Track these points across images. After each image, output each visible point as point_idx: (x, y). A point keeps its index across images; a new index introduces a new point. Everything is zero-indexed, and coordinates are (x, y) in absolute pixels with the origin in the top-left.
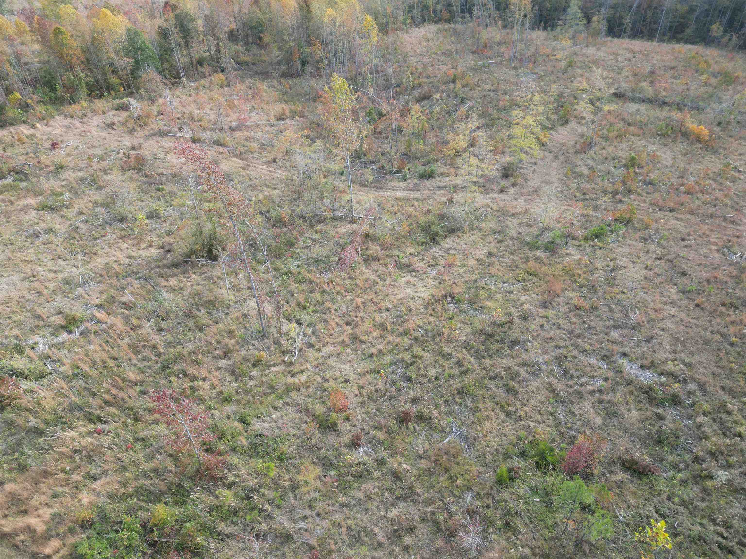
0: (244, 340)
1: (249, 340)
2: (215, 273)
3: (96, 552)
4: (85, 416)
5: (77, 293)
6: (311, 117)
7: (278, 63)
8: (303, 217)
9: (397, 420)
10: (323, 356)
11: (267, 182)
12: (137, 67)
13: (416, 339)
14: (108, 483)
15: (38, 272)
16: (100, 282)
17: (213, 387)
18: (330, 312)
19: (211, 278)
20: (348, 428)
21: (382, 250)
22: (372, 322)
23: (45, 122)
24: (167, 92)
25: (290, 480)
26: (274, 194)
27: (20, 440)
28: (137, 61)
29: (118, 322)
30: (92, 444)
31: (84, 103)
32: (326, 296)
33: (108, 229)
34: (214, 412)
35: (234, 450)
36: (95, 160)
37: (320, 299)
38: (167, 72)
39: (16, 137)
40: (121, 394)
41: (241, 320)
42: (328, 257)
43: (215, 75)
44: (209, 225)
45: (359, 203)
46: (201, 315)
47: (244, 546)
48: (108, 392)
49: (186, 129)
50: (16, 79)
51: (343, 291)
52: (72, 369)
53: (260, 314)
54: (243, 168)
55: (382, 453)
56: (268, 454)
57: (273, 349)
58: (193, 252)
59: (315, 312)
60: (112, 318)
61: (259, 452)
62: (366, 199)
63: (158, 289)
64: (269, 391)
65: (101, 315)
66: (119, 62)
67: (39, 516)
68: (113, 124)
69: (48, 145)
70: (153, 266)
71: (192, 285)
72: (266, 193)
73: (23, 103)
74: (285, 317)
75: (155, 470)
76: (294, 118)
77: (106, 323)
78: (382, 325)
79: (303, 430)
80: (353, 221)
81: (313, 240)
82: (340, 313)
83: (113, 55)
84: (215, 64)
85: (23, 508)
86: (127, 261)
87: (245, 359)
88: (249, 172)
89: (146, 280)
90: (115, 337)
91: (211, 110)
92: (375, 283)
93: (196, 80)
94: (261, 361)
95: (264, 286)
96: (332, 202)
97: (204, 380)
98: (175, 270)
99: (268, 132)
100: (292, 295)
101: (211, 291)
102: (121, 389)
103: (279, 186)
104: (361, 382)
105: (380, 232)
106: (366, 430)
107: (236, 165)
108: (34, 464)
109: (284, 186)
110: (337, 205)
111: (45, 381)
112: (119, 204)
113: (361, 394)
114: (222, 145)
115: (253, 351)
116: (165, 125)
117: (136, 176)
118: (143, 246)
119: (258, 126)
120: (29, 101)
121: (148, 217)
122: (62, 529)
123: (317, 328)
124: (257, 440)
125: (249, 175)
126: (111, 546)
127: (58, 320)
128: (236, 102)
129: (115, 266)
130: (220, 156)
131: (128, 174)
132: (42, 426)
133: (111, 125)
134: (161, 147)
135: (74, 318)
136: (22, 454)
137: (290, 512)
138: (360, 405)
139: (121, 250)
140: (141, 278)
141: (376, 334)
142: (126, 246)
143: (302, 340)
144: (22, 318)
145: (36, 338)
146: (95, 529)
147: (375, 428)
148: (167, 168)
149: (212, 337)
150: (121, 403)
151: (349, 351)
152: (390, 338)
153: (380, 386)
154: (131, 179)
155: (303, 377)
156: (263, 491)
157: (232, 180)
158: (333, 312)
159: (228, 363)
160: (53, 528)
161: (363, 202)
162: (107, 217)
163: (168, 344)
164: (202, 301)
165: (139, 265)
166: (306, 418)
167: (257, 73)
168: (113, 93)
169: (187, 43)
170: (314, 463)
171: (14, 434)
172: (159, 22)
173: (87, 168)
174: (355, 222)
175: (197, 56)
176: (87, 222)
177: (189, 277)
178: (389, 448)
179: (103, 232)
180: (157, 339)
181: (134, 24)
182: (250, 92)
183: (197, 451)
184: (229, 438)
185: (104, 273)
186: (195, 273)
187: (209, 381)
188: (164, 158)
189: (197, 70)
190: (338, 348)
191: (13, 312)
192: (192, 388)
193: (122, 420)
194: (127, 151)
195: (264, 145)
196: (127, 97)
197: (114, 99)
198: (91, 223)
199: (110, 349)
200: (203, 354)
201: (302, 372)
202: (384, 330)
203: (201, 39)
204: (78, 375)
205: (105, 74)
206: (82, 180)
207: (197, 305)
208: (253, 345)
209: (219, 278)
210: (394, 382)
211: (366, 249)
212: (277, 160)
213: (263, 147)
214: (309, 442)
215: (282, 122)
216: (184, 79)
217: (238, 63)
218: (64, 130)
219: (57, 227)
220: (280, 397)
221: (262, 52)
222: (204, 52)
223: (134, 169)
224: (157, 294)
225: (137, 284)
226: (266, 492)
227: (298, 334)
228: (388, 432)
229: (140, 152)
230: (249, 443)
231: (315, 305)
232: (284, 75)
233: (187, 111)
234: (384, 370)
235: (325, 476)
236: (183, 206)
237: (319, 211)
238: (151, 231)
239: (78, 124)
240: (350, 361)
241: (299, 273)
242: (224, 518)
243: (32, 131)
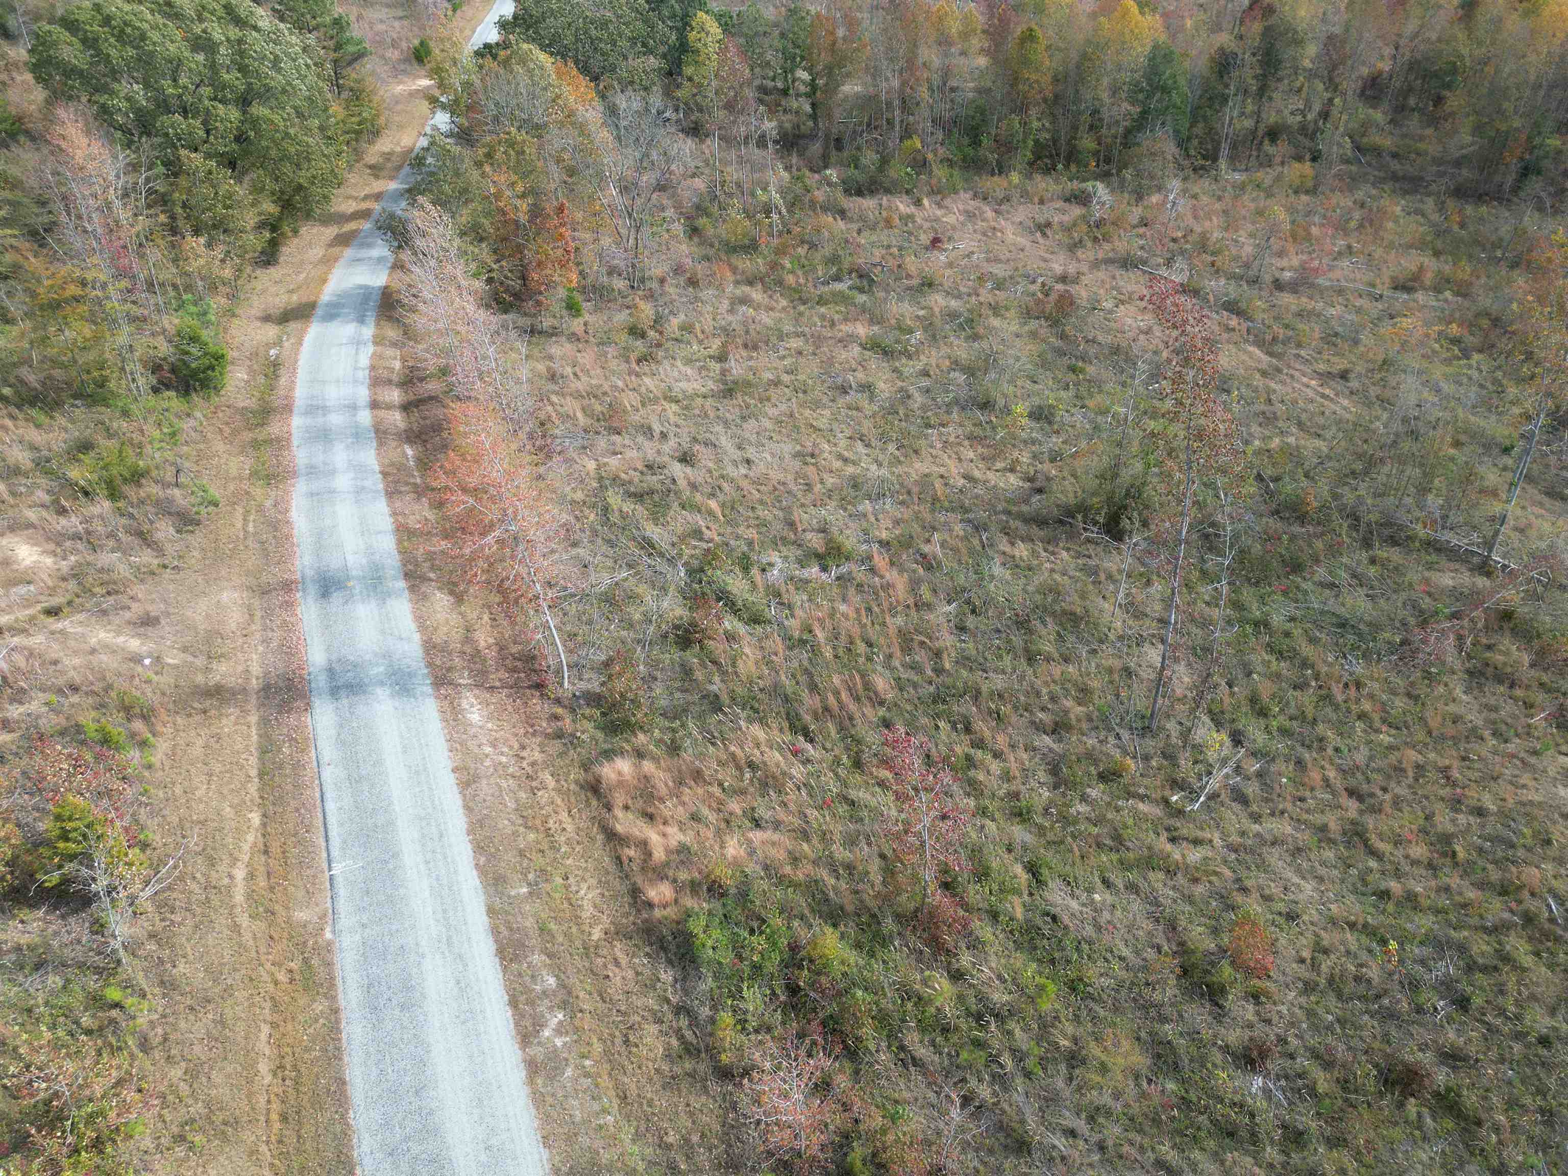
0: (1105, 719)
1: (1114, 721)
2: (1107, 564)
3: (710, 943)
4: (788, 714)
5: (860, 508)
6: (1485, 301)
7: (1458, 163)
8: (1354, 518)
9: (1380, 1072)
10: (1258, 835)
11: (1304, 416)
12: (1141, 122)
13: (1529, 919)
14: (774, 844)
15: (822, 452)
16: (902, 503)
17: (1007, 777)
18: (1322, 749)
19: (1094, 572)
20: (1250, 1016)
21: (1532, 666)
22: (1421, 822)
23: (939, 197)
24: (1175, 184)
25: (1075, 1040)
26: (1305, 448)
27: (688, 703)
28: (1144, 113)
29: (900, 582)
30: (778, 765)
31: (1015, 177)
32: (1329, 710)
33: (955, 415)
34: (988, 822)
35: (994, 916)
36: (989, 285)
37: (1310, 712)
38: (1195, 142)
39: (884, 214)
40: (852, 707)
41: (1116, 677)
42: (1375, 627)
43: (1297, 165)
44: (1138, 466)
45: (1522, 531)
46: (1044, 632)
47: (935, 1102)
48: (837, 693)
49: (1180, 263)
50: (927, 114)
51: (1376, 717)
52: (802, 631)
53: (1160, 683)
54: (1264, 374)
55: (1307, 1120)
56: (1053, 961)
57: (1154, 763)
58: (1083, 508)
59: (1284, 732)
60: (895, 573)
61: (1035, 948)
62: (1547, 527)
63: (990, 552)
64: (1108, 842)
65: (880, 561)
66: (1109, 110)
67: (664, 835)
68: (1048, 225)
69: (925, 239)
70: (1000, 508)
71: (1052, 570)
72: (1291, 440)
73: (920, 157)
74: (1210, 711)
75: (850, 867)
76: (1440, 292)
77: (882, 577)
78: (1446, 839)
79: (1144, 960)
80: (1484, 568)
81: (1354, 576)
82: (1346, 763)
83: (1105, 96)
84: (1307, 143)
85: (650, 810)
86: (961, 482)
87: (1090, 757)
88: (1273, 385)
89: (977, 528)
90: (886, 605)
91: (1252, 235)
92: (1474, 734)
93: (1246, 170)
94: (1121, 776)
95: (1195, 630)
96: (1448, 506)
97: (997, 755)
98: (1035, 530)
99: (1359, 310)
100: (1249, 674)
101: (1083, 596)
102: (857, 699)
103: (1328, 434)
104: (1327, 939)
105: (1548, 619)
106: (1291, 1048)
107: (1250, 363)
108: (690, 751)
109: (1341, 435)
110: (1455, 518)
111: (759, 629)
112: (993, 375)
113: (1315, 966)
114: (1240, 313)
115: (1111, 747)
116: (1142, 248)
117: (1044, 332)
118: (999, 465)
119: (1340, 292)
120: (930, 156)
121: (1031, 415)
122: (683, 876)
123: (1273, 768)
124: (1046, 923)
125: (1269, 391)
126: (734, 948)
127: (815, 541)
128: (1315, 231)
129: (938, 484)
130: (1225, 336)
131: (1033, 324)
132: (725, 699)
133: (1043, 228)
134: (1113, 288)
135: (839, 548)
136: (683, 726)
137: (1046, 1099)
138: (1300, 985)
139: (960, 460)
140: (970, 521)
141: (1419, 851)
142: (971, 455)
143: (1227, 776)
144: (770, 517)
145: (775, 557)
146: (724, 905)
147: (1315, 1055)
148: (1108, 332)
149: (1046, 683)
150: (847, 722)
151: (1329, 854)
152: (1455, 881)
153: (1374, 973)
154: (1033, 335)
155: (1195, 856)
156: (1012, 1025)
157: (1228, 392)
158: (1330, 751)
159: (1055, 746)
160: (673, 865)
161: (1533, 533)
162: (963, 394)
163: (964, 660)
164: (1057, 608)
165: (977, 497)
166: (1160, 939)
167: (1395, 177)
168: (1073, 168)
169: (1262, 90)
170: (1138, 1039)
171: (686, 691)
172: (1224, 39)
173: (969, 295)
174: (1488, 574)
175: (1272, 120)
176: (927, 391)
177: (1053, 553)
178: (1331, 1120)
179: (945, 418)
180: (947, 640)
181: (1173, 36)
182: (1357, 215)
183: (928, 875)
184: (995, 887)
185: (915, 490)
186: (1068, 550)
187: (1004, 761)
188: (1111, 312)
189: (1259, 150)
190: (1305, 837)
191: (761, 502)
192: (968, 758)
193: (837, 752)
194: (1049, 282)
195: (1336, 334)
196: (1096, 179)
197: (1071, 180)
198: (933, 395)
199: (869, 623)
200: (1016, 708)
201: (1197, 842)
202: (1444, 855)
203: (1298, 84)
204: (806, 641)
205: (1075, 128)
206: (953, 315)
207: (1044, 610)
208: (1118, 737)
209: (1110, 577)
210: (1414, 985)
211: (1489, 647)
212: (1352, 376)
213: (1330, 338)
214: (1147, 991)
215: (1405, 296)
216: (1223, 164)
217: (1358, 148)
218: (961, 218)
219: (881, 385)
220: (1124, 865)
221: (1429, 131)
222: (1292, 113)
223: (1047, 319)
224: (985, 561)
225: (959, 529)
226: (1018, 1032)
227: (1224, 762)
228: (1344, 1084)
229: (1074, 289)
230: (1027, 921)
231: (1291, 719)
232: (1460, 193)
233: (1198, 229)
234: (1401, 944)
235: (1150, 1081)
236: (1104, 412)
237: (1403, 517)
238: (1025, 442)
239: (990, 214)
240: (1321, 879)
241: (1287, 634)
242: (923, 1027)
243: (912, 209)
